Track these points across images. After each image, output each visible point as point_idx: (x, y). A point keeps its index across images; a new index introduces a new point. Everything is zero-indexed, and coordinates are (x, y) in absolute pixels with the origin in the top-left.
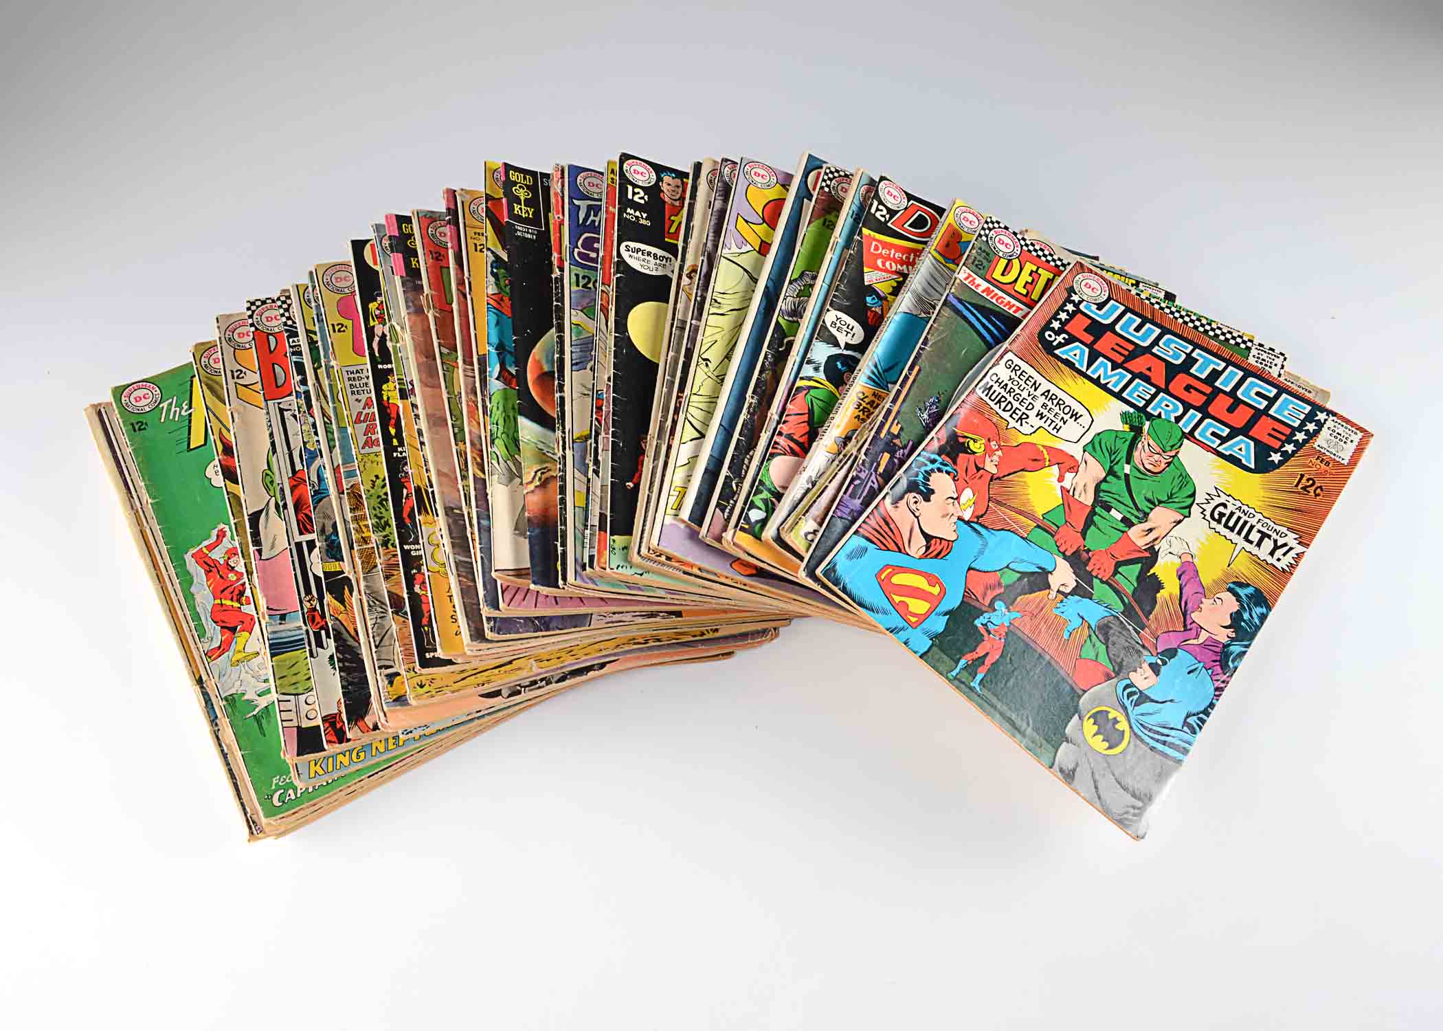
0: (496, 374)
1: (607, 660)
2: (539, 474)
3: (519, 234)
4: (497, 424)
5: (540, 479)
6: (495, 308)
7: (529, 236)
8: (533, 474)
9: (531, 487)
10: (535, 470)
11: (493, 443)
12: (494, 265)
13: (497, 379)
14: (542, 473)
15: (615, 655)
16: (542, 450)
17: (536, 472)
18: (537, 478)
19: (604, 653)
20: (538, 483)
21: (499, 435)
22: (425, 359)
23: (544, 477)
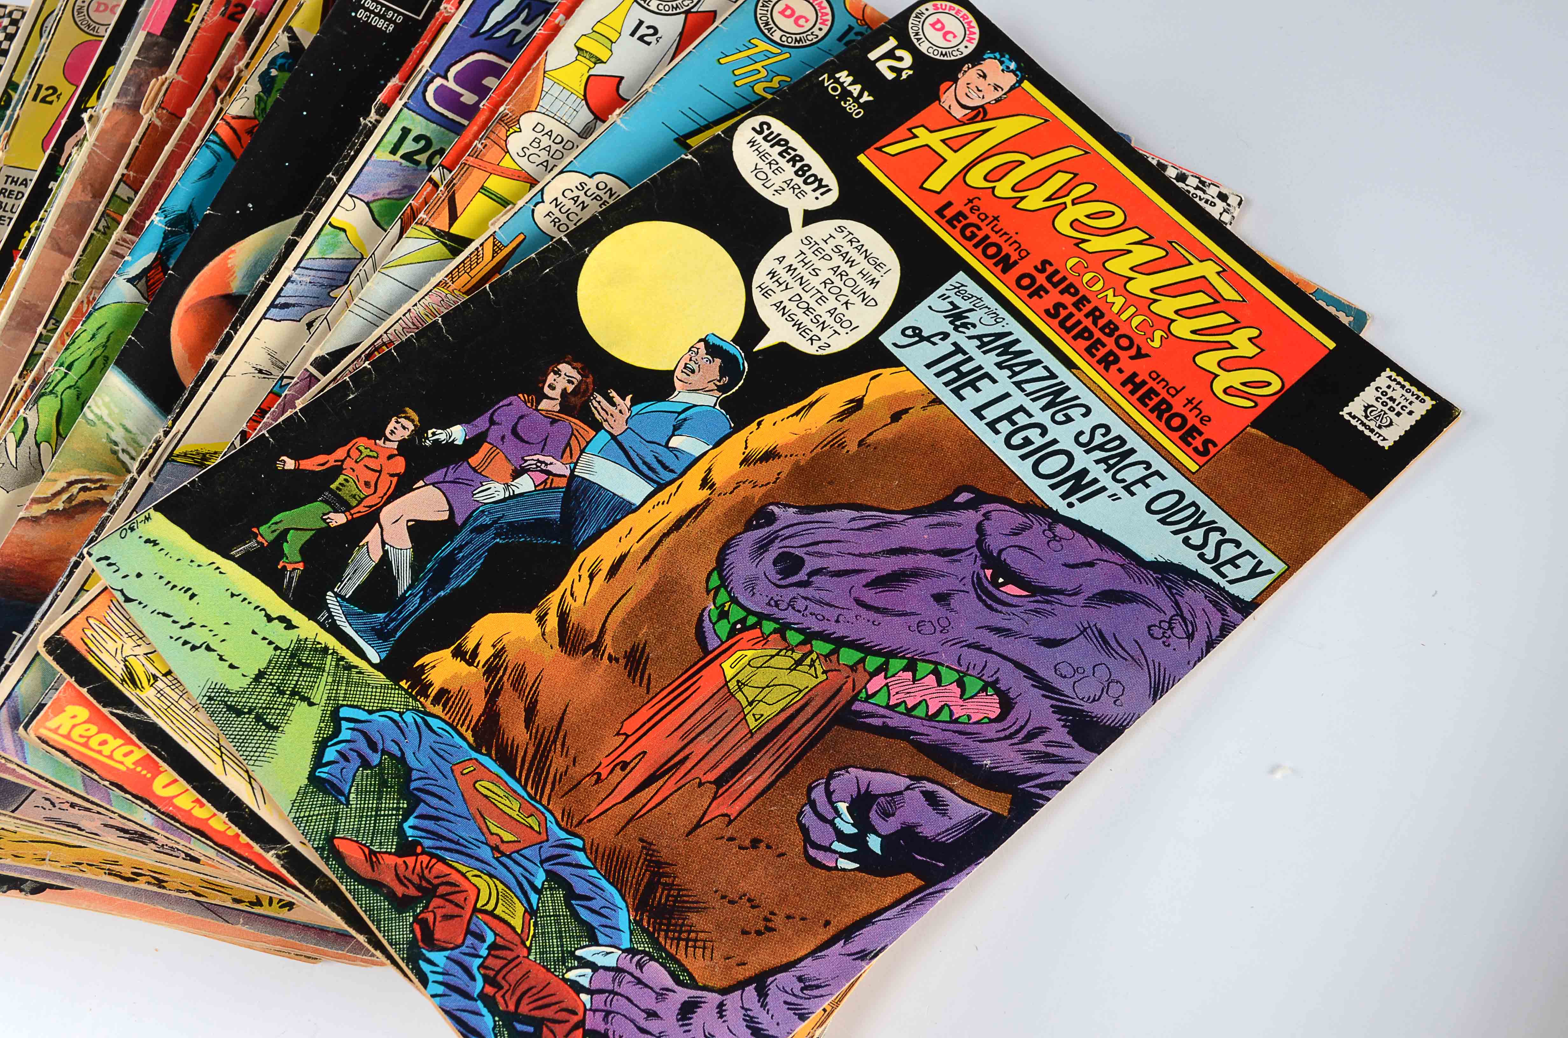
0: (134, 270)
1: (47, 881)
2: (75, 489)
3: (361, 14)
4: (69, 367)
5: (70, 499)
6: (223, 144)
7: (380, 24)
8: (62, 484)
9: (39, 510)
10: (72, 478)
11: (36, 402)
12: (280, 61)
13: (129, 280)
14: (84, 489)
15: (66, 878)
16: (116, 444)
17: (71, 484)
18: (65, 496)
19: (46, 867)
20: (61, 506)
21: (59, 389)
22: (89, 199)
23: (83, 496)
